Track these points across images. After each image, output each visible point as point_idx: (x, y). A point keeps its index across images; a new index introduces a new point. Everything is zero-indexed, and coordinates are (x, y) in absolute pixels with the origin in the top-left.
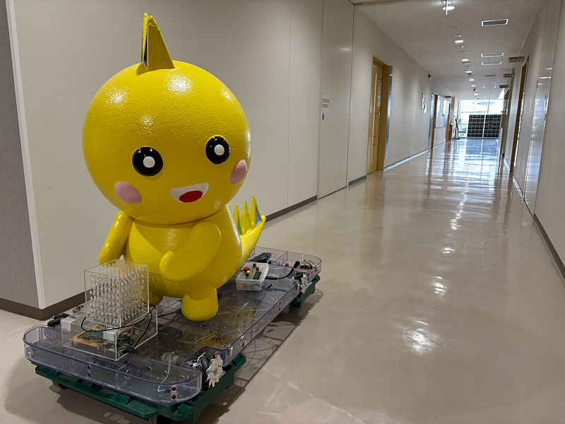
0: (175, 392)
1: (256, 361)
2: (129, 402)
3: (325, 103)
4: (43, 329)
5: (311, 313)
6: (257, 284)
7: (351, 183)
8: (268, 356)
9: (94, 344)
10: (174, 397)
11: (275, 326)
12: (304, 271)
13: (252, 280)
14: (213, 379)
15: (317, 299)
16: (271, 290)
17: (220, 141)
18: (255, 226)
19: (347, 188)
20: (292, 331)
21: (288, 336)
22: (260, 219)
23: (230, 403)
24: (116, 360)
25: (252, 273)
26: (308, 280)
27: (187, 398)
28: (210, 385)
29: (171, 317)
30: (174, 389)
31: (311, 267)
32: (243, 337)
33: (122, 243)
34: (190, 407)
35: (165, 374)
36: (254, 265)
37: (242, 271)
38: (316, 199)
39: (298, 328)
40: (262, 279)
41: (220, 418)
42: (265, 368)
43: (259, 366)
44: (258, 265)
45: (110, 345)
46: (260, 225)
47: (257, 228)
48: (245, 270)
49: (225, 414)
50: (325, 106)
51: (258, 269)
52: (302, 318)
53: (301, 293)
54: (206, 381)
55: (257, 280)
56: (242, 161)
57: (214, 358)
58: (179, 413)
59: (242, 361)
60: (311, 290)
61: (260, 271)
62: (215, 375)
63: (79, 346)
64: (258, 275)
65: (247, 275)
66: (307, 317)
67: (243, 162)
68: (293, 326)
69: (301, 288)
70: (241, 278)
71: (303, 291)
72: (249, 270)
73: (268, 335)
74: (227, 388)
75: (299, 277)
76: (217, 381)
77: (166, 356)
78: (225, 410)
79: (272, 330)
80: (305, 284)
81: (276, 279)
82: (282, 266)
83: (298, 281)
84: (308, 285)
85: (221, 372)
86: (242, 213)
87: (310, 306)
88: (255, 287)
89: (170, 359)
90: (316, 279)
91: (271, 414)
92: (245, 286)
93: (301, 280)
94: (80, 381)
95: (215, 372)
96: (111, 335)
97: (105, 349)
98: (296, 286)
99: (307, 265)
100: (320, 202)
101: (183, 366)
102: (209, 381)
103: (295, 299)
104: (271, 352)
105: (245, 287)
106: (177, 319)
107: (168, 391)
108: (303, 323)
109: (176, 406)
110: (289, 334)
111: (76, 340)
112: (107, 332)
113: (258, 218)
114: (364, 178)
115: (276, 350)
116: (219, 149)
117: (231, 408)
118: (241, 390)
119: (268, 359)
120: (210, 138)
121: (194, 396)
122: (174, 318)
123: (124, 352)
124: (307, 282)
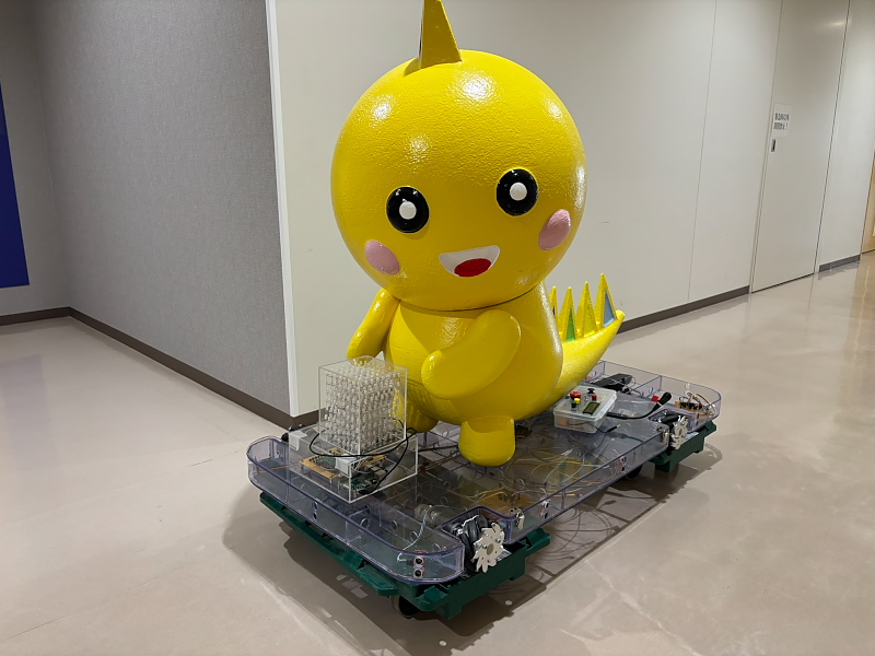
0: (420, 566)
1: (574, 547)
2: (362, 566)
3: (779, 121)
4: (275, 444)
5: (690, 484)
6: (588, 423)
7: (824, 268)
8: (597, 542)
9: (327, 474)
10: (418, 574)
11: (621, 495)
12: (683, 411)
13: (581, 415)
14: (486, 559)
15: (708, 464)
16: (614, 436)
17: (522, 177)
18: (602, 327)
19: (816, 276)
20: (649, 510)
21: (639, 517)
22: (613, 316)
23: (517, 603)
24: (350, 502)
25: (583, 403)
26: (689, 427)
27: (440, 580)
28: (478, 567)
29: (446, 452)
30: (418, 562)
31: (701, 407)
32: (545, 503)
33: (381, 333)
34: (443, 595)
35: (415, 538)
36: (591, 391)
37: (567, 398)
38: (748, 293)
39: (661, 506)
40: (599, 415)
41: (495, 623)
42: (586, 560)
43: (578, 556)
44: (598, 391)
45: (344, 480)
46: (613, 326)
47: (605, 330)
48: (573, 397)
49: (505, 618)
50: (779, 126)
51: (594, 398)
52: (673, 490)
53: (672, 448)
54: (473, 560)
55: (589, 416)
56: (561, 211)
57: (490, 526)
58: (425, 598)
59: (542, 541)
60: (695, 445)
61: (598, 401)
62: (488, 553)
63: (310, 473)
64: (593, 407)
65: (574, 405)
66: (681, 491)
67: (563, 213)
68: (653, 502)
69: (671, 440)
70: (562, 410)
71: (676, 445)
72: (578, 397)
73: (605, 508)
74: (511, 579)
75: (670, 420)
76: (493, 564)
77: (422, 509)
78: (507, 612)
79: (613, 502)
80: (681, 435)
81: (625, 418)
82: (647, 398)
83: (667, 427)
84: (689, 436)
85: (500, 551)
86: (579, 303)
87: (692, 473)
88: (585, 426)
89: (427, 514)
90: (708, 428)
91: (579, 638)
92: (568, 422)
93: (672, 427)
94: (308, 523)
95: (489, 549)
96: (345, 465)
97: (339, 484)
98: (662, 435)
99: (693, 401)
100: (753, 299)
101: (440, 530)
102: (476, 560)
103: (659, 456)
104: (605, 536)
105: (568, 424)
106: (455, 458)
107: (410, 563)
108: (672, 499)
109: (421, 588)
110: (643, 514)
111: (307, 464)
112: (339, 459)
113: (609, 313)
114: (855, 260)
115: (614, 535)
116: (518, 191)
117: (517, 611)
118: (539, 587)
119: (595, 548)
120: (506, 172)
121: (449, 578)
122: (451, 454)
123: (363, 493)
124: (685, 431)
